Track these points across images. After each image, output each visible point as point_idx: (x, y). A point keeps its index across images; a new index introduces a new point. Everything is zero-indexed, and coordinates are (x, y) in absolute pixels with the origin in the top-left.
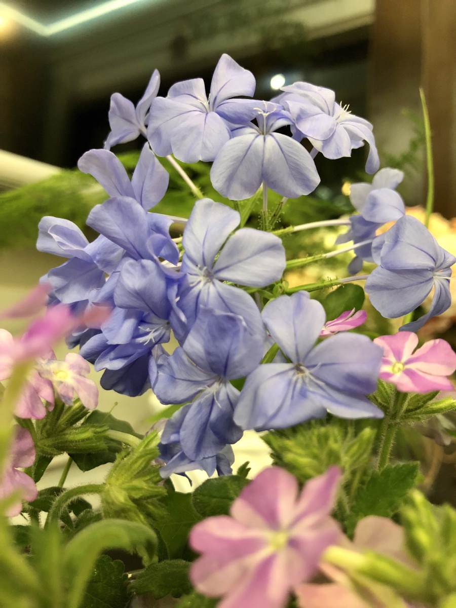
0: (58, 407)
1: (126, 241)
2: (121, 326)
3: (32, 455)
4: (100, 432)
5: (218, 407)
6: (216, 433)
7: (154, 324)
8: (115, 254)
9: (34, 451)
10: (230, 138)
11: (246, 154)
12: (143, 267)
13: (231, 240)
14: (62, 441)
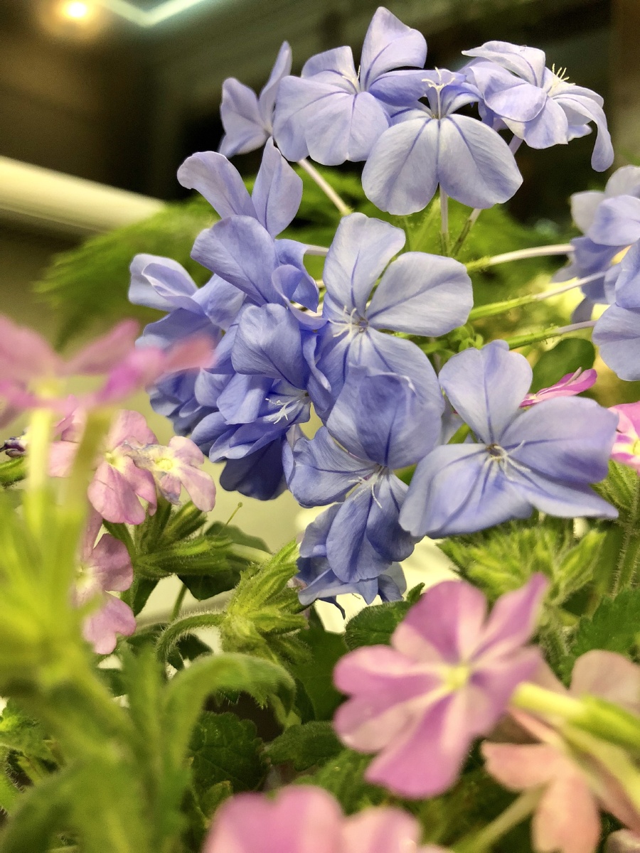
0: (162, 510)
1: (246, 279)
2: (243, 400)
3: (129, 575)
4: (221, 547)
5: (378, 507)
6: (376, 545)
7: (287, 395)
8: (233, 301)
9: (131, 570)
10: (390, 126)
11: (413, 146)
12: (269, 314)
13: (391, 269)
14: (169, 556)
